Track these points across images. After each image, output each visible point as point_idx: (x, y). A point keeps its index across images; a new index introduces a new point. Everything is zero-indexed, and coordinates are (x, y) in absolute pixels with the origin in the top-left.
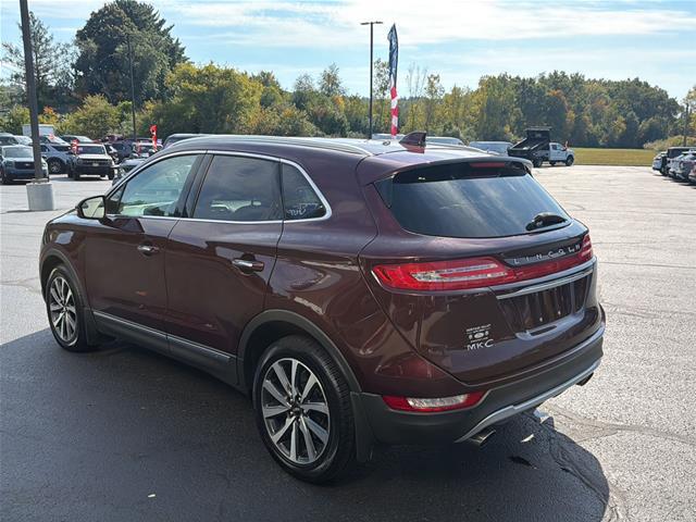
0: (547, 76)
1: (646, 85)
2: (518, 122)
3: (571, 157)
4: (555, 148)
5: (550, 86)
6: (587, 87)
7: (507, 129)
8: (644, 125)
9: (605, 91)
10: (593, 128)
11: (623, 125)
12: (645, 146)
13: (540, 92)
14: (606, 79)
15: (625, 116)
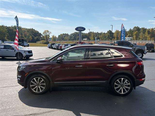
0: (13, 26)
1: (34, 30)
2: (8, 36)
3: (28, 45)
4: (25, 43)
5: (14, 29)
6: (23, 29)
7: (6, 38)
8: (35, 38)
9: (26, 30)
10: (25, 38)
11: (31, 38)
12: (37, 42)
13: (12, 30)
14: (26, 28)
15: (31, 36)
